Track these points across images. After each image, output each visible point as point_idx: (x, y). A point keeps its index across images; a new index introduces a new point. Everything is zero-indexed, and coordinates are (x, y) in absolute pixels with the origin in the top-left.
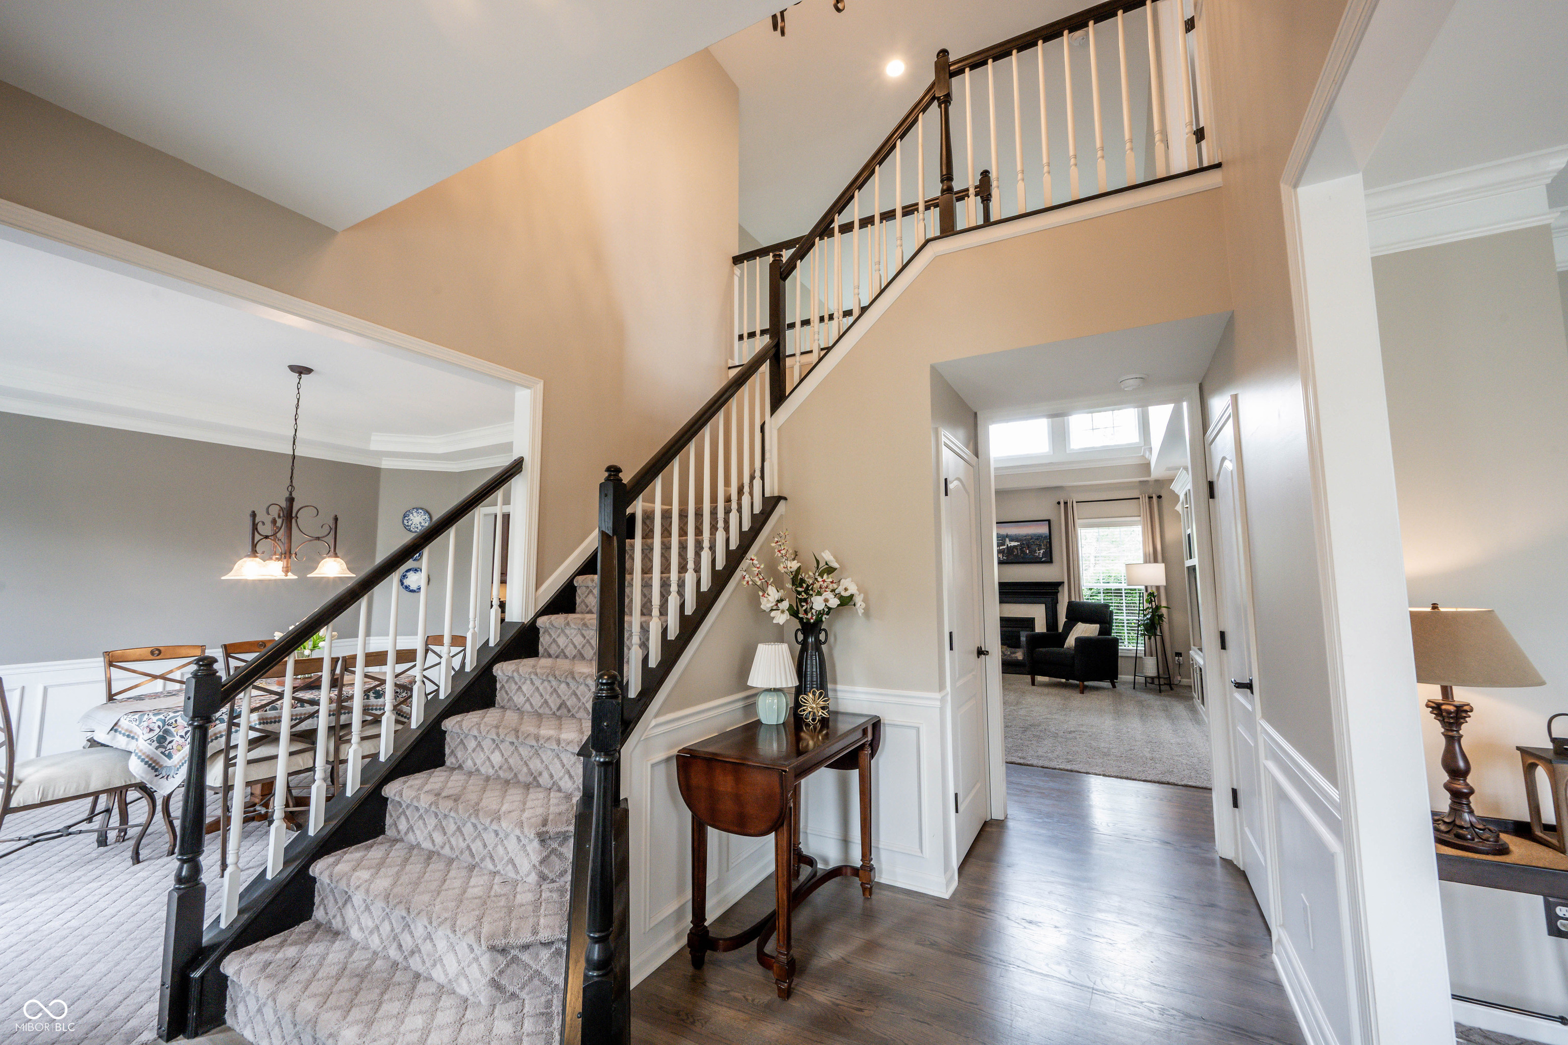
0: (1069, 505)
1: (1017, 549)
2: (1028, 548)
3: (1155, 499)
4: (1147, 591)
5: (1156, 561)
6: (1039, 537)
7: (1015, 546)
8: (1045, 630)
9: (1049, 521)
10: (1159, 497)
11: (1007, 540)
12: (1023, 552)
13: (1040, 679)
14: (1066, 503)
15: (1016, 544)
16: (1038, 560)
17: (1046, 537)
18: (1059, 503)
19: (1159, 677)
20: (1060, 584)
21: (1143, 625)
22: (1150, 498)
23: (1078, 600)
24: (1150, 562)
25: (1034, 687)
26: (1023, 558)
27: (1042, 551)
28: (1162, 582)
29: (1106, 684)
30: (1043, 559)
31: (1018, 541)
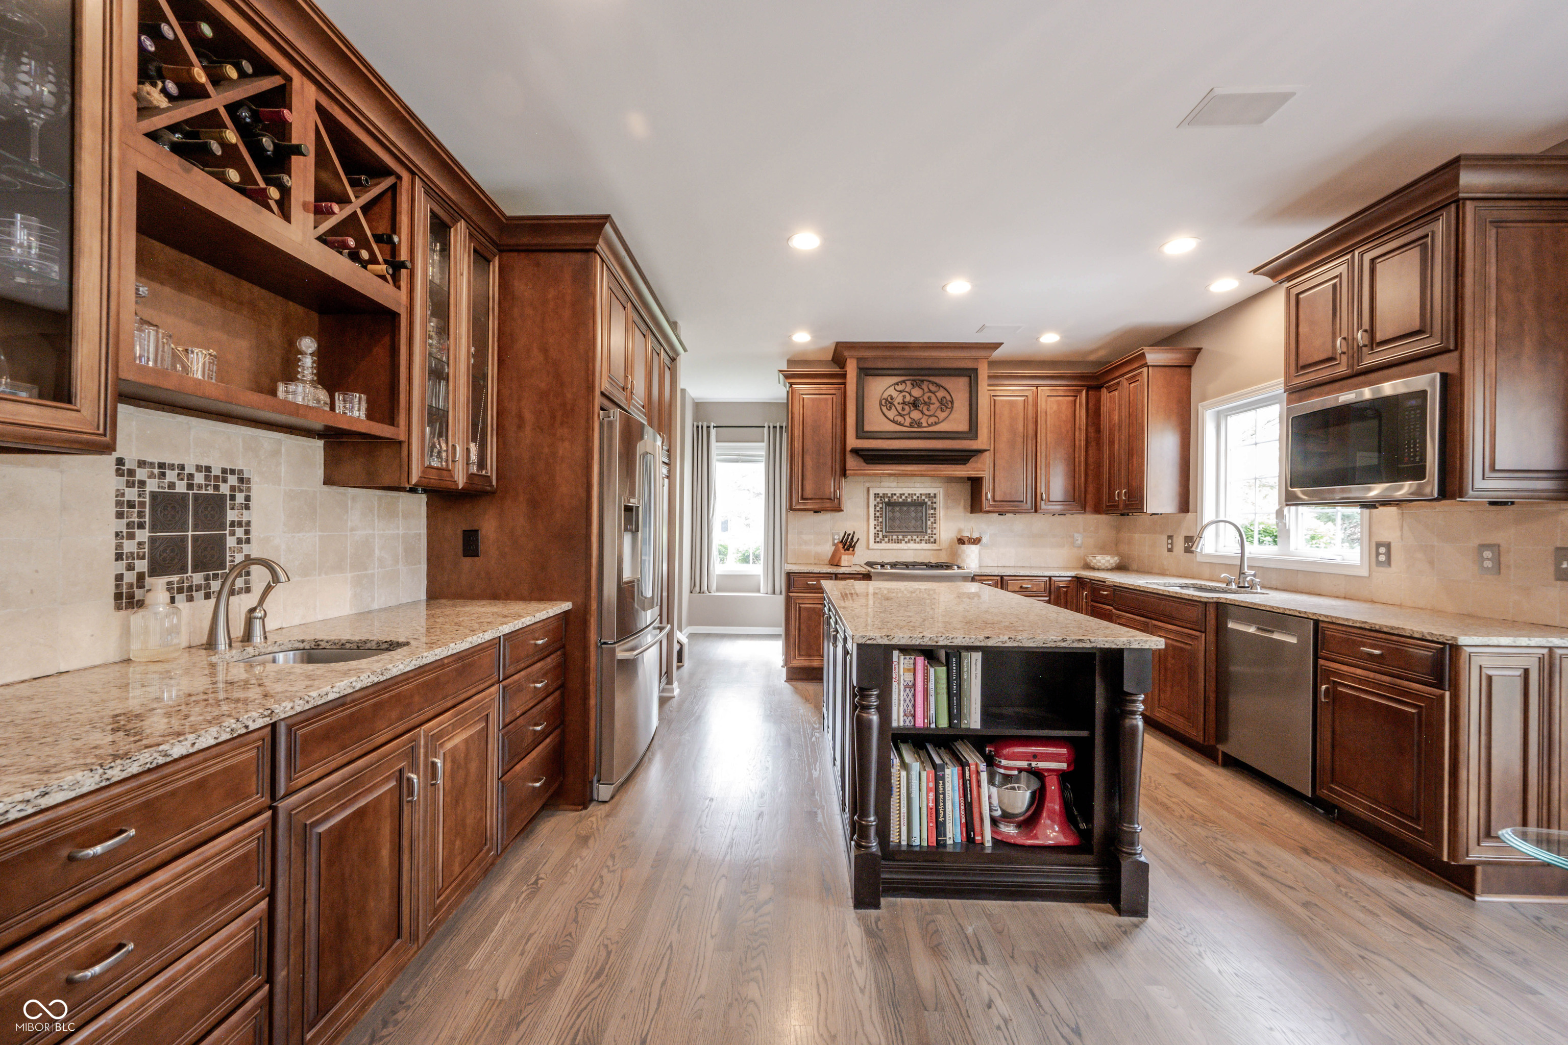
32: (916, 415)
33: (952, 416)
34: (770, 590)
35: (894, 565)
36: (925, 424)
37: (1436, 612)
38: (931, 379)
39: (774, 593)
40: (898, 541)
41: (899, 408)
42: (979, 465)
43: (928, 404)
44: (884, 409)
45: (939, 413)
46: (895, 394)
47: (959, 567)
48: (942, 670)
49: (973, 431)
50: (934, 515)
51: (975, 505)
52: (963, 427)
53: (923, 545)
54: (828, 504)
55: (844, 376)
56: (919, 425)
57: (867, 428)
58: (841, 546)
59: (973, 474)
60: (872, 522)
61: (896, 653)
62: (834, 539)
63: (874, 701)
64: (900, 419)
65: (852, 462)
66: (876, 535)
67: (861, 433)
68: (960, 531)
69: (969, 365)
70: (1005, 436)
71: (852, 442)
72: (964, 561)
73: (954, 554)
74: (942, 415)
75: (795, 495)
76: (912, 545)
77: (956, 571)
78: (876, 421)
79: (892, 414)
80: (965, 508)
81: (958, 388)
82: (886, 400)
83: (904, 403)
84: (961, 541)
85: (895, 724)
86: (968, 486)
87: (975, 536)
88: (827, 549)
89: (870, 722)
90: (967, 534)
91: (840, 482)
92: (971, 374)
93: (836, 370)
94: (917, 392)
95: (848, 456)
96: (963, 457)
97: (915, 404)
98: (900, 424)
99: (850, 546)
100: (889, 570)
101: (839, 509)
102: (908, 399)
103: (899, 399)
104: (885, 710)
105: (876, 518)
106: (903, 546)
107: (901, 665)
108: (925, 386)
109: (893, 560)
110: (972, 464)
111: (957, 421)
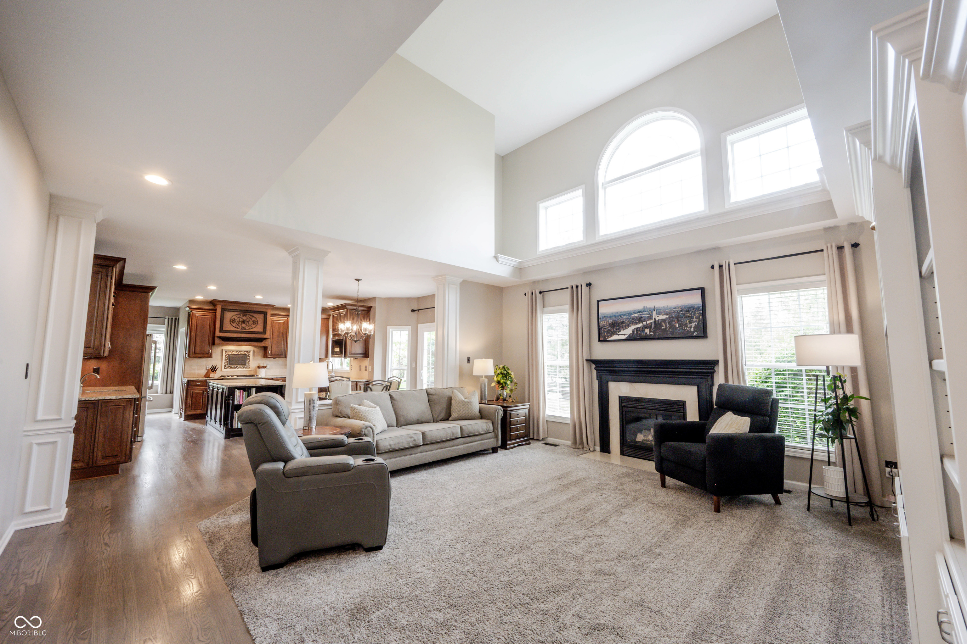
0: (725, 268)
1: (665, 323)
2: (678, 321)
3: (848, 250)
4: (828, 374)
5: (849, 330)
6: (689, 309)
7: (663, 320)
8: (697, 419)
9: (703, 290)
10: (855, 245)
11: (655, 313)
12: (672, 326)
13: (669, 480)
14: (721, 266)
15: (664, 317)
16: (689, 335)
17: (699, 307)
18: (713, 267)
19: (847, 500)
20: (716, 362)
21: (823, 421)
22: (840, 248)
23: (736, 384)
24: (840, 333)
25: (664, 489)
26: (672, 333)
27: (693, 325)
28: (856, 360)
29: (768, 498)
30: (696, 334)
31: (666, 314)
32: (244, 325)
33: (257, 326)
34: (164, 391)
35: (232, 376)
36: (247, 329)
37: (356, 378)
38: (250, 314)
39: (166, 393)
40: (234, 368)
41: (238, 323)
42: (266, 343)
43: (248, 322)
44: (231, 323)
45: (252, 325)
46: (236, 318)
47: (257, 376)
48: (247, 392)
49: (264, 332)
50: (249, 359)
51: (265, 356)
52: (261, 330)
53: (245, 369)
54: (206, 355)
55: (216, 310)
56: (245, 329)
57: (224, 329)
58: (210, 370)
59: (264, 345)
60: (224, 361)
61: (236, 390)
62: (206, 368)
63: (231, 398)
64: (237, 326)
65: (217, 340)
66: (225, 366)
67: (221, 330)
68: (259, 364)
69: (264, 310)
70: (276, 333)
71: (218, 333)
72: (259, 374)
73: (256, 372)
74: (254, 326)
75: (191, 351)
76: (240, 369)
77: (256, 377)
78: (228, 326)
79: (234, 325)
80: (261, 356)
81: (260, 318)
82: (233, 320)
83: (239, 321)
84: (259, 367)
85: (235, 404)
86: (263, 349)
87: (264, 366)
88: (204, 372)
89: (230, 403)
90: (261, 365)
91: (212, 347)
92: (265, 314)
93: (212, 307)
94: (244, 318)
95: (216, 339)
96: (261, 340)
97: (244, 322)
98: (237, 328)
99: (214, 370)
100: (231, 377)
101: (211, 357)
102: (241, 320)
103: (238, 320)
104: (233, 400)
105: (225, 360)
106: (236, 369)
107: (237, 392)
108: (248, 316)
109: (232, 375)
110: (264, 342)
111: (259, 328)
